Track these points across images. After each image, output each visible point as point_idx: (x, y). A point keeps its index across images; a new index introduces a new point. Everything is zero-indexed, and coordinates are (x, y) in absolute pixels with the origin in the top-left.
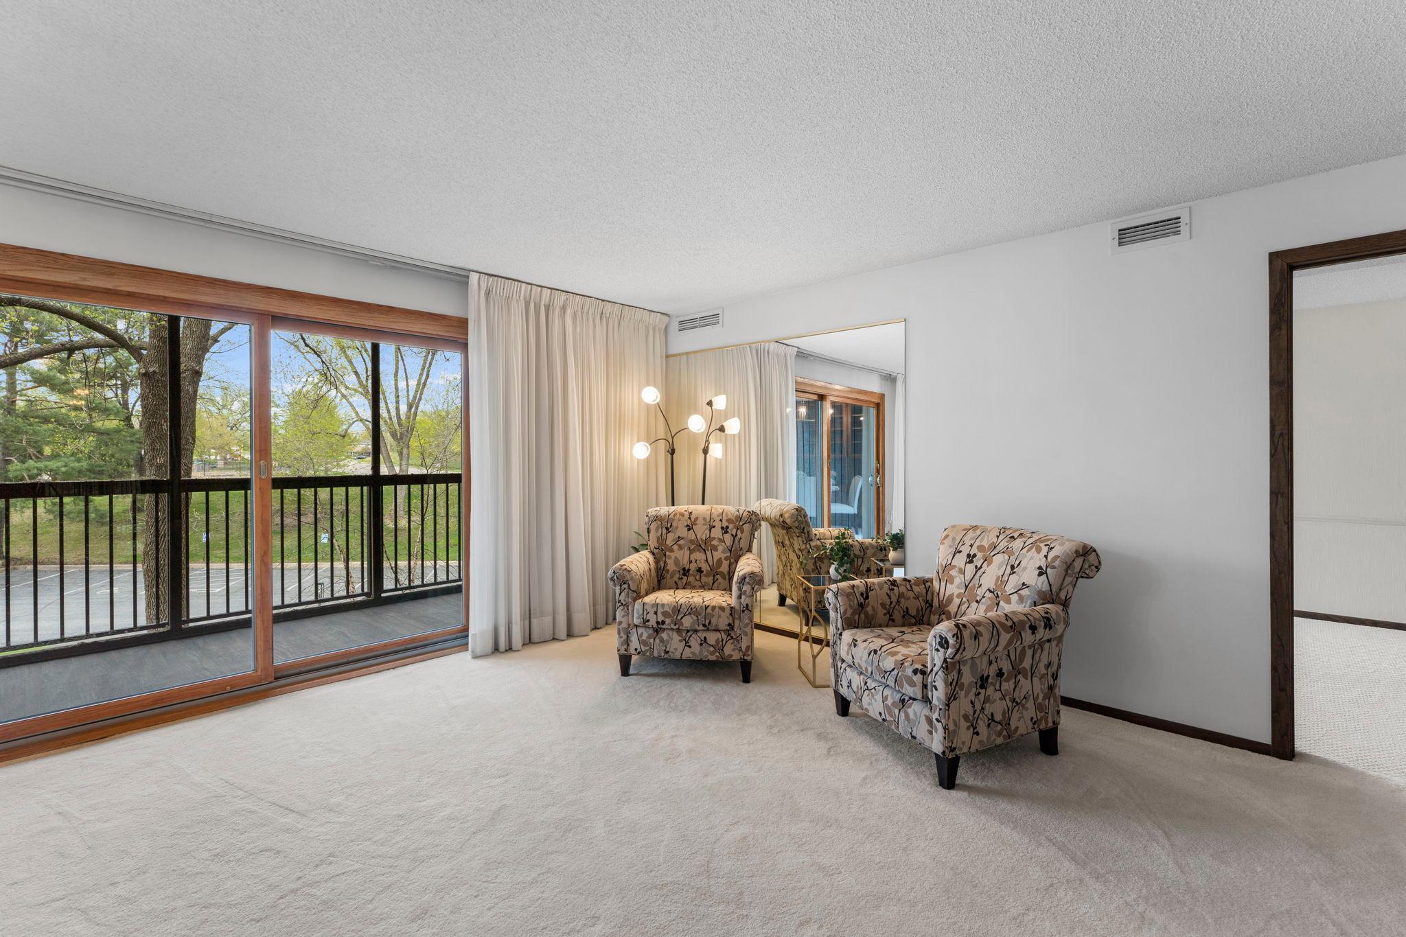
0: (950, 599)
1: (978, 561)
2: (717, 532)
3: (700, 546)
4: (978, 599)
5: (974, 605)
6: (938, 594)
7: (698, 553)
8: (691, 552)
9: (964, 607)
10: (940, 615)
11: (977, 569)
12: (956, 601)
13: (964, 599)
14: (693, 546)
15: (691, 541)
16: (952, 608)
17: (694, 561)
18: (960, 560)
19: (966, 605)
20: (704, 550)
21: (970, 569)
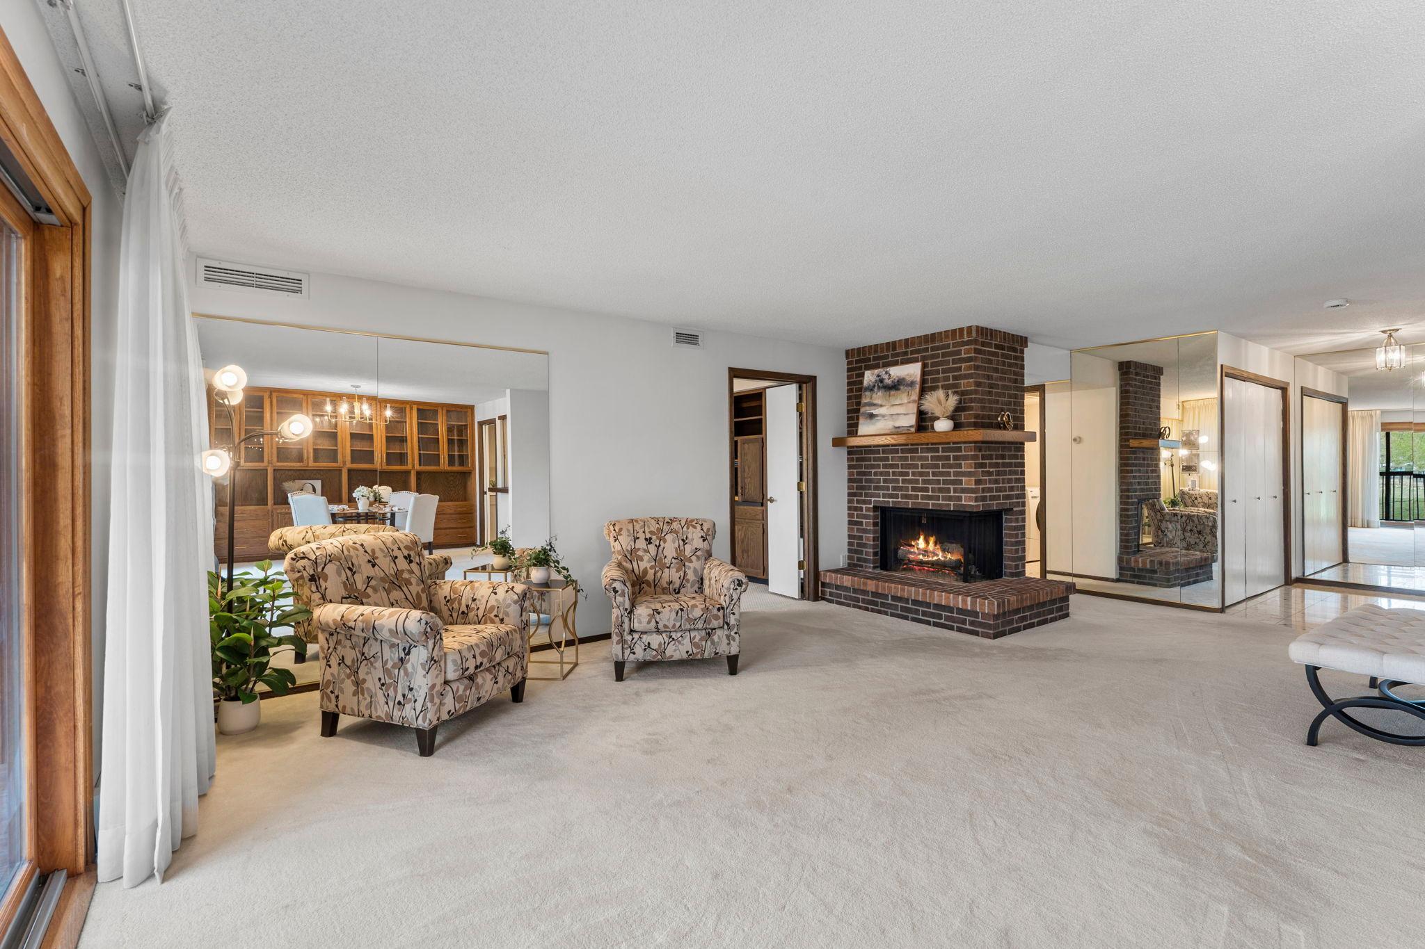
0: (645, 572)
1: (655, 541)
2: (402, 564)
3: (394, 583)
4: (668, 565)
5: (667, 570)
6: (633, 571)
7: (395, 591)
8: (388, 592)
9: (659, 574)
10: (640, 585)
11: (658, 547)
12: (651, 572)
13: (657, 569)
14: (387, 585)
15: (382, 579)
16: (650, 577)
17: (395, 602)
18: (641, 544)
19: (660, 572)
20: (400, 587)
21: (652, 548)
